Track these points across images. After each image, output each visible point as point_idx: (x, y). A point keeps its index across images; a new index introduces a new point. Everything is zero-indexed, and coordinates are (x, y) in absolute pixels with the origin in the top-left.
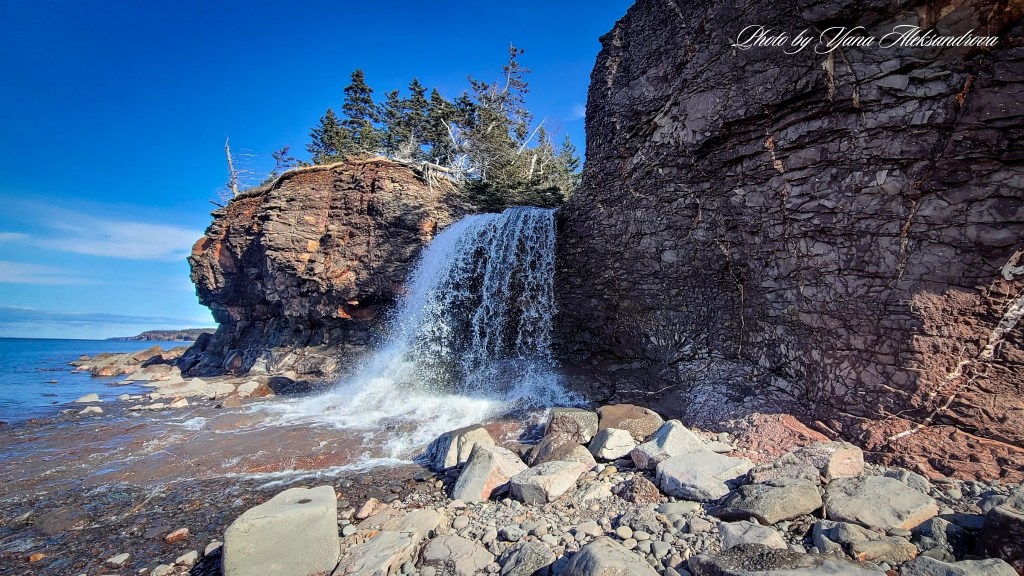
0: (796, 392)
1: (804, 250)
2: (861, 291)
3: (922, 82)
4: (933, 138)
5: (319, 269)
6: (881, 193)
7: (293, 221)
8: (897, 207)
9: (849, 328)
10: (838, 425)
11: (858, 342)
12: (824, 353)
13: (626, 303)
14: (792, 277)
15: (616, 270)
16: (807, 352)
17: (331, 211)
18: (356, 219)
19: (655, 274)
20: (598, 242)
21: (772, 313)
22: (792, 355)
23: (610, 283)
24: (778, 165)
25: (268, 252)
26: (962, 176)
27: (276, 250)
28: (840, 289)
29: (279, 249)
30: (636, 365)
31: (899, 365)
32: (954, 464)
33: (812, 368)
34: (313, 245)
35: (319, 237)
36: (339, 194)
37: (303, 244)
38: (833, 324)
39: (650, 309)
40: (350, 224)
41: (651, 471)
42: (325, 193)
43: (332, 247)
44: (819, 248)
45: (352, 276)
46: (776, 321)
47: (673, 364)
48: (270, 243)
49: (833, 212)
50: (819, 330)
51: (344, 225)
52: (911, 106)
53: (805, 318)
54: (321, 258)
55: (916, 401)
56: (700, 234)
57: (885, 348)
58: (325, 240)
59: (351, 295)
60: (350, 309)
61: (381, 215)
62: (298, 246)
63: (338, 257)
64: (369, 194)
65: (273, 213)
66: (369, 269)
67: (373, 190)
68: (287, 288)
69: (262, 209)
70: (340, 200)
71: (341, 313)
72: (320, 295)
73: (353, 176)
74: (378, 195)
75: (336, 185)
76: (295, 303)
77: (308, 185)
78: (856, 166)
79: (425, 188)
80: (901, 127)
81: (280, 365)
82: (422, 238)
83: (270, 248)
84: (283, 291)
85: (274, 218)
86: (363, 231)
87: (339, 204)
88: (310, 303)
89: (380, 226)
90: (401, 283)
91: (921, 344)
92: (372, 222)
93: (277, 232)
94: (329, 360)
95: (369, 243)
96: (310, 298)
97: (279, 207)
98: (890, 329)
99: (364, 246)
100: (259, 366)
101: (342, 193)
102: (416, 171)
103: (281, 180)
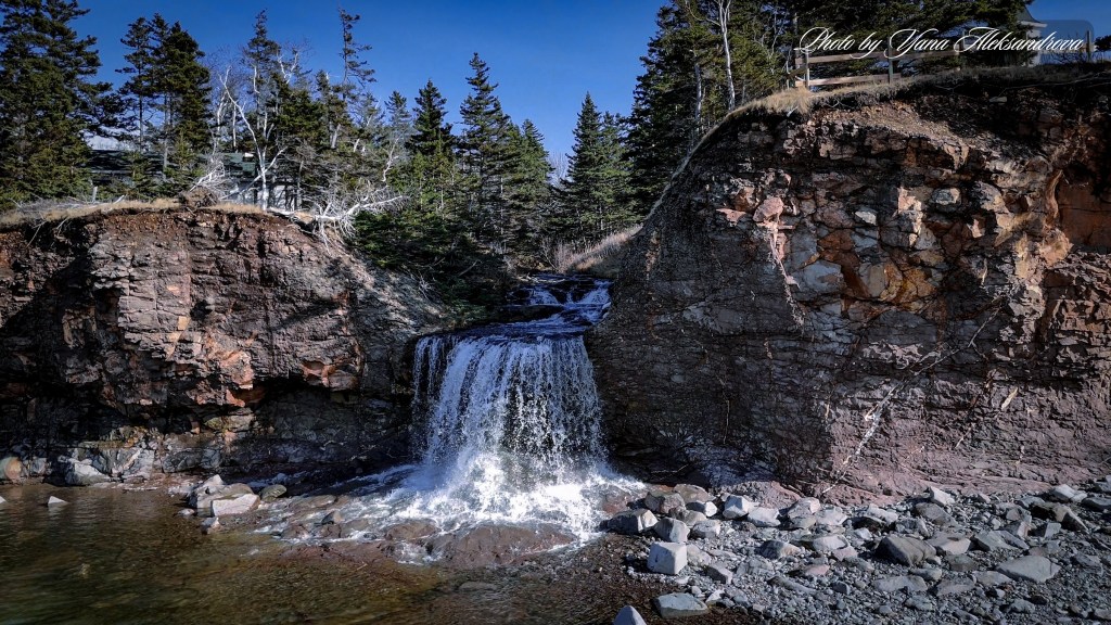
0: (772, 469)
1: (780, 398)
2: (809, 424)
3: (841, 335)
4: (843, 360)
5: (196, 349)
6: (821, 381)
7: (153, 294)
8: (827, 388)
9: (802, 440)
10: (800, 487)
11: (807, 448)
12: (789, 452)
13: (634, 405)
14: (773, 411)
15: (629, 382)
16: (779, 449)
17: (194, 276)
18: (241, 288)
19: (665, 389)
20: (616, 362)
21: (756, 425)
22: (769, 449)
23: (622, 391)
24: (770, 355)
25: (128, 335)
26: (853, 377)
27: (138, 331)
28: (799, 421)
29: (144, 330)
31: (824, 458)
32: (847, 501)
33: (782, 458)
34: (184, 321)
35: (188, 311)
36: (205, 255)
37: (172, 322)
38: (794, 437)
39: (656, 410)
40: (231, 294)
42: (183, 254)
43: (211, 323)
44: (789, 400)
45: (246, 357)
46: (758, 430)
47: (681, 450)
48: (131, 325)
49: (798, 386)
50: (787, 439)
51: (223, 295)
52: (836, 345)
53: (778, 432)
54: (197, 337)
55: (832, 475)
56: (705, 371)
57: (819, 451)
58: (200, 313)
59: (246, 379)
60: (238, 393)
61: (284, 287)
62: (166, 325)
63: (221, 334)
64: (258, 260)
65: (126, 285)
66: (270, 348)
67: (262, 254)
68: (129, 369)
69: (96, 279)
70: (208, 262)
71: (231, 399)
72: (195, 378)
73: (217, 230)
74: (273, 262)
75: (193, 240)
76: (145, 388)
77: (148, 239)
78: (810, 366)
79: (319, 246)
80: (831, 353)
81: (127, 466)
82: (340, 312)
83: (132, 330)
84: (121, 375)
85: (128, 291)
86: (255, 304)
87: (207, 268)
88: (171, 387)
89: (283, 300)
90: (319, 364)
91: (834, 449)
92: (270, 295)
93: (137, 309)
94: (209, 453)
95: (267, 319)
96: (172, 383)
97: (131, 279)
98: (821, 442)
99: (260, 322)
100: (84, 469)
101: (208, 253)
102: (301, 224)
103: (79, 223)
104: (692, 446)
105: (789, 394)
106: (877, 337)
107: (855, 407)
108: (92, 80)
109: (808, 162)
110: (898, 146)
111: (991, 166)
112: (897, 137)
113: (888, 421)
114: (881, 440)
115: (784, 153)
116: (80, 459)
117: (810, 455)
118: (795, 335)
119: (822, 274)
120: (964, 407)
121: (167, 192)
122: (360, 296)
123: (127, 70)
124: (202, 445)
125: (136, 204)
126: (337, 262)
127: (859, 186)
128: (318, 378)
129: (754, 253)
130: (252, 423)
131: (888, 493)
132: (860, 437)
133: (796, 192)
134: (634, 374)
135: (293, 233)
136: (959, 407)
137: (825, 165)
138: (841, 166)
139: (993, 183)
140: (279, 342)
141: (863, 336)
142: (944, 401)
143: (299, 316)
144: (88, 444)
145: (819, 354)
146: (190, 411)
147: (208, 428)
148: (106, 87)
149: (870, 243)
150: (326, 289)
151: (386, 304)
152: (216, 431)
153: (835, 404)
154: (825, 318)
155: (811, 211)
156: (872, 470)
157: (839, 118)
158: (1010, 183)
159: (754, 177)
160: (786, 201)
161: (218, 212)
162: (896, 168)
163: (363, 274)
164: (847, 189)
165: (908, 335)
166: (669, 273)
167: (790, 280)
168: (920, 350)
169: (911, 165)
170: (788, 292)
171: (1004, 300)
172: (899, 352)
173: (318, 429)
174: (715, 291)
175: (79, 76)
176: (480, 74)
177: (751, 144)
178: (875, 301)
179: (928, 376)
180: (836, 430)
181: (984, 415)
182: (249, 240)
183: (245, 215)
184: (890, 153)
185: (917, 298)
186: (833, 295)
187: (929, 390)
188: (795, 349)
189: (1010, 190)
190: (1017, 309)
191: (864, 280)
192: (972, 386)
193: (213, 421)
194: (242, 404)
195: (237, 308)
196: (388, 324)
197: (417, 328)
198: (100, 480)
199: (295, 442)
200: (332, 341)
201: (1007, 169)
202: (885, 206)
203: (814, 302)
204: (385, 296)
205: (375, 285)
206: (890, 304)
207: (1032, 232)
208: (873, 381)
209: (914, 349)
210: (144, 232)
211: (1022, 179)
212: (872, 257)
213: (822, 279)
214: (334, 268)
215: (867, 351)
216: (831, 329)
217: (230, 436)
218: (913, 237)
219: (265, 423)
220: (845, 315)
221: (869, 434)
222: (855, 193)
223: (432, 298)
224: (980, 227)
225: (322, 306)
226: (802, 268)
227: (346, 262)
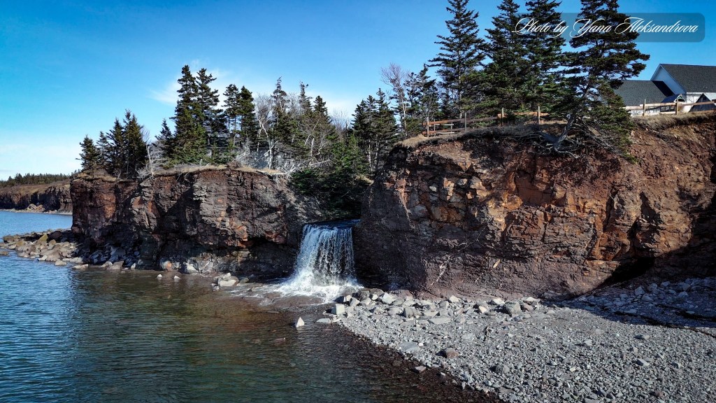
1: (412, 257)
2: (420, 268)
3: (429, 233)
4: (430, 244)
5: (227, 224)
6: (423, 251)
7: (213, 203)
8: (426, 254)
12: (415, 279)
13: (373, 257)
14: (411, 262)
15: (370, 247)
18: (244, 201)
19: (382, 251)
20: (365, 239)
23: (368, 251)
24: (407, 240)
25: (203, 218)
26: (435, 251)
27: (207, 216)
29: (209, 216)
30: (376, 275)
31: (424, 282)
34: (223, 213)
35: (225, 209)
36: (233, 188)
37: (219, 213)
39: (379, 260)
40: (240, 204)
41: (381, 301)
42: (225, 187)
43: (233, 214)
45: (245, 228)
47: (386, 276)
49: (416, 253)
51: (238, 204)
52: (427, 237)
54: (228, 220)
55: (426, 289)
57: (422, 279)
58: (229, 210)
59: (245, 238)
60: (243, 242)
61: (259, 201)
62: (217, 214)
63: (236, 219)
64: (251, 191)
65: (203, 199)
66: (253, 225)
67: (252, 189)
68: (206, 231)
69: (194, 196)
70: (234, 191)
71: (239, 244)
72: (227, 236)
73: (238, 178)
74: (256, 192)
75: (229, 182)
76: (211, 238)
77: (213, 181)
78: (419, 245)
79: (275, 186)
80: (426, 240)
81: (204, 267)
82: (279, 212)
83: (204, 216)
84: (203, 232)
85: (204, 201)
86: (249, 207)
87: (233, 193)
88: (220, 239)
89: (258, 207)
90: (270, 232)
91: (427, 279)
92: (254, 205)
93: (207, 208)
94: (232, 265)
95: (252, 214)
96: (220, 236)
97: (205, 196)
98: (423, 276)
99: (250, 215)
100: (190, 267)
101: (233, 187)
102: (269, 176)
103: (192, 174)
104: (391, 275)
105: (414, 255)
106: (442, 235)
107: (436, 263)
108: (216, 108)
109: (414, 166)
110: (443, 162)
111: (478, 171)
112: (443, 159)
113: (449, 269)
114: (446, 277)
115: (407, 162)
116: (190, 263)
117: (420, 281)
118: (412, 232)
119: (420, 209)
120: (479, 266)
121: (224, 163)
122: (288, 206)
123: (225, 106)
124: (229, 261)
125: (212, 167)
126: (281, 192)
127: (432, 176)
128: (271, 238)
129: (395, 200)
130: (249, 255)
131: (442, 297)
132: (438, 275)
133: (411, 178)
134: (371, 244)
135: (264, 180)
136: (476, 266)
137: (421, 167)
138: (426, 168)
139: (479, 178)
140: (256, 223)
141: (436, 235)
142: (470, 263)
143: (263, 214)
144: (193, 258)
145: (422, 240)
146: (226, 248)
147: (232, 255)
148: (221, 111)
149: (435, 199)
150: (274, 203)
151: (298, 210)
152: (236, 256)
153: (429, 261)
154: (423, 227)
155: (416, 185)
156: (440, 288)
157: (427, 150)
158: (485, 177)
159: (397, 170)
160: (407, 181)
161: (239, 171)
162: (444, 170)
163: (292, 198)
164: (428, 177)
165: (453, 235)
166: (374, 206)
167: (408, 211)
168: (458, 242)
169: (449, 170)
170: (408, 215)
171: (486, 224)
172: (450, 242)
173: (273, 259)
174: (388, 213)
175: (211, 106)
176: (382, 98)
177: (398, 158)
178: (438, 221)
179: (464, 252)
180: (429, 271)
181: (486, 270)
182: (248, 184)
183: (248, 173)
184: (440, 164)
185: (457, 221)
186: (424, 217)
187: (464, 258)
188: (414, 238)
189: (485, 180)
190: (491, 228)
191: (433, 213)
192: (480, 257)
193: (234, 253)
194: (245, 247)
195: (242, 209)
196: (297, 218)
197: (307, 220)
198: (194, 272)
199: (264, 263)
200: (276, 224)
201: (485, 172)
202: (440, 185)
203: (418, 220)
204: (298, 207)
205: (296, 202)
206: (446, 222)
207: (497, 197)
208: (442, 253)
209: (456, 241)
210: (213, 178)
211: (491, 176)
212: (435, 204)
213: (420, 211)
214: (279, 195)
215: (438, 240)
216: (425, 230)
217: (240, 259)
218: (448, 198)
219: (254, 255)
220: (430, 226)
221: (441, 274)
222: (430, 179)
223: (321, 207)
224: (471, 195)
225: (272, 210)
226: (414, 207)
227: (285, 192)
